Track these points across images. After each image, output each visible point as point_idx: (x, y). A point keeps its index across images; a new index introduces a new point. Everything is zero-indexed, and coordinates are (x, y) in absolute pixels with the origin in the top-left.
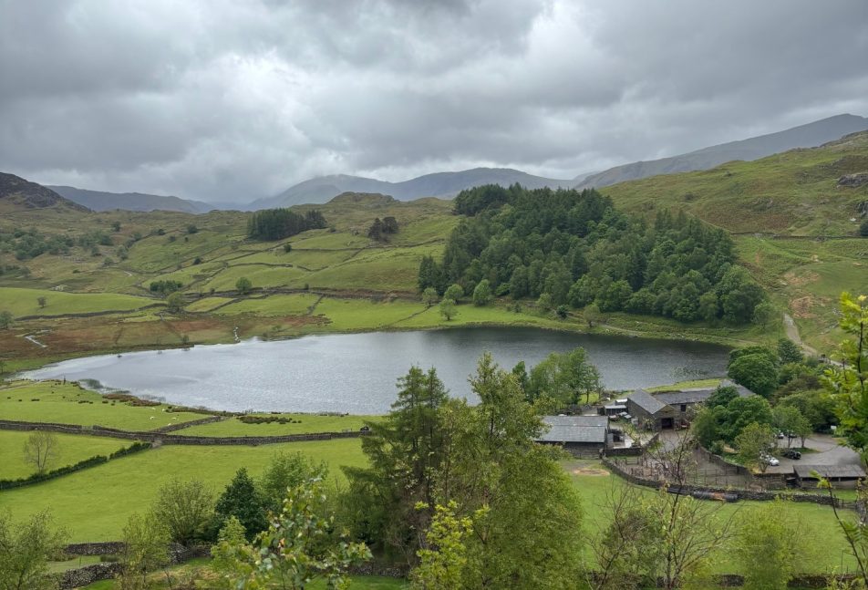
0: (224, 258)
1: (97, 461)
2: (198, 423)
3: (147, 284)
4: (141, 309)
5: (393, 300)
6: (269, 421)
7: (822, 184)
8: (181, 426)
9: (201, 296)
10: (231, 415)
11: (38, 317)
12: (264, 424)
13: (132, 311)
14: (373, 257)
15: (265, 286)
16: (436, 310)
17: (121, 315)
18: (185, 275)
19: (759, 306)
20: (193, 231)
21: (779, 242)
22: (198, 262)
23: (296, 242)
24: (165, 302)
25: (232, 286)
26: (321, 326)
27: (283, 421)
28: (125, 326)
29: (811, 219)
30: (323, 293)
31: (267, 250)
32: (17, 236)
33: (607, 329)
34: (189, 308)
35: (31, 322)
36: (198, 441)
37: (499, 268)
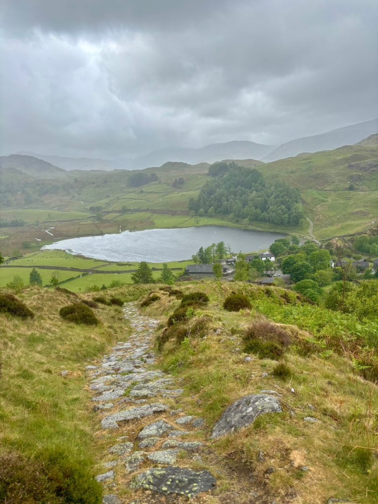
0: (117, 195)
1: (72, 279)
2: (103, 266)
3: (88, 207)
4: (86, 218)
5: (179, 214)
6: (125, 265)
7: (342, 167)
8: (98, 267)
9: (109, 212)
10: (114, 262)
11: (48, 222)
12: (124, 266)
13: (83, 219)
14: (173, 196)
15: (132, 208)
16: (193, 219)
17: (79, 221)
18: (103, 202)
19: (301, 220)
20: (106, 182)
21: (320, 192)
22: (108, 197)
23: (145, 188)
24: (95, 215)
25: (120, 208)
26: (152, 225)
27: (130, 265)
28: (81, 226)
29: (333, 182)
30: (154, 212)
31: (134, 192)
32: (37, 186)
33: (251, 227)
34: (103, 218)
35: (46, 224)
36: (103, 272)
37: (218, 202)
